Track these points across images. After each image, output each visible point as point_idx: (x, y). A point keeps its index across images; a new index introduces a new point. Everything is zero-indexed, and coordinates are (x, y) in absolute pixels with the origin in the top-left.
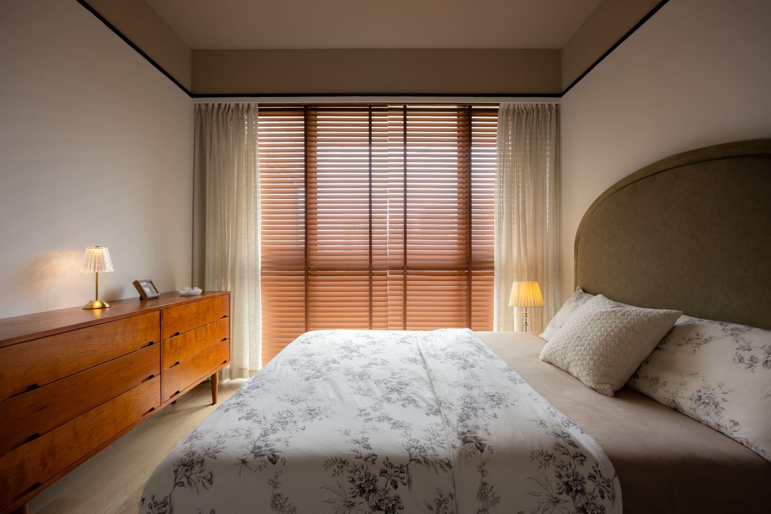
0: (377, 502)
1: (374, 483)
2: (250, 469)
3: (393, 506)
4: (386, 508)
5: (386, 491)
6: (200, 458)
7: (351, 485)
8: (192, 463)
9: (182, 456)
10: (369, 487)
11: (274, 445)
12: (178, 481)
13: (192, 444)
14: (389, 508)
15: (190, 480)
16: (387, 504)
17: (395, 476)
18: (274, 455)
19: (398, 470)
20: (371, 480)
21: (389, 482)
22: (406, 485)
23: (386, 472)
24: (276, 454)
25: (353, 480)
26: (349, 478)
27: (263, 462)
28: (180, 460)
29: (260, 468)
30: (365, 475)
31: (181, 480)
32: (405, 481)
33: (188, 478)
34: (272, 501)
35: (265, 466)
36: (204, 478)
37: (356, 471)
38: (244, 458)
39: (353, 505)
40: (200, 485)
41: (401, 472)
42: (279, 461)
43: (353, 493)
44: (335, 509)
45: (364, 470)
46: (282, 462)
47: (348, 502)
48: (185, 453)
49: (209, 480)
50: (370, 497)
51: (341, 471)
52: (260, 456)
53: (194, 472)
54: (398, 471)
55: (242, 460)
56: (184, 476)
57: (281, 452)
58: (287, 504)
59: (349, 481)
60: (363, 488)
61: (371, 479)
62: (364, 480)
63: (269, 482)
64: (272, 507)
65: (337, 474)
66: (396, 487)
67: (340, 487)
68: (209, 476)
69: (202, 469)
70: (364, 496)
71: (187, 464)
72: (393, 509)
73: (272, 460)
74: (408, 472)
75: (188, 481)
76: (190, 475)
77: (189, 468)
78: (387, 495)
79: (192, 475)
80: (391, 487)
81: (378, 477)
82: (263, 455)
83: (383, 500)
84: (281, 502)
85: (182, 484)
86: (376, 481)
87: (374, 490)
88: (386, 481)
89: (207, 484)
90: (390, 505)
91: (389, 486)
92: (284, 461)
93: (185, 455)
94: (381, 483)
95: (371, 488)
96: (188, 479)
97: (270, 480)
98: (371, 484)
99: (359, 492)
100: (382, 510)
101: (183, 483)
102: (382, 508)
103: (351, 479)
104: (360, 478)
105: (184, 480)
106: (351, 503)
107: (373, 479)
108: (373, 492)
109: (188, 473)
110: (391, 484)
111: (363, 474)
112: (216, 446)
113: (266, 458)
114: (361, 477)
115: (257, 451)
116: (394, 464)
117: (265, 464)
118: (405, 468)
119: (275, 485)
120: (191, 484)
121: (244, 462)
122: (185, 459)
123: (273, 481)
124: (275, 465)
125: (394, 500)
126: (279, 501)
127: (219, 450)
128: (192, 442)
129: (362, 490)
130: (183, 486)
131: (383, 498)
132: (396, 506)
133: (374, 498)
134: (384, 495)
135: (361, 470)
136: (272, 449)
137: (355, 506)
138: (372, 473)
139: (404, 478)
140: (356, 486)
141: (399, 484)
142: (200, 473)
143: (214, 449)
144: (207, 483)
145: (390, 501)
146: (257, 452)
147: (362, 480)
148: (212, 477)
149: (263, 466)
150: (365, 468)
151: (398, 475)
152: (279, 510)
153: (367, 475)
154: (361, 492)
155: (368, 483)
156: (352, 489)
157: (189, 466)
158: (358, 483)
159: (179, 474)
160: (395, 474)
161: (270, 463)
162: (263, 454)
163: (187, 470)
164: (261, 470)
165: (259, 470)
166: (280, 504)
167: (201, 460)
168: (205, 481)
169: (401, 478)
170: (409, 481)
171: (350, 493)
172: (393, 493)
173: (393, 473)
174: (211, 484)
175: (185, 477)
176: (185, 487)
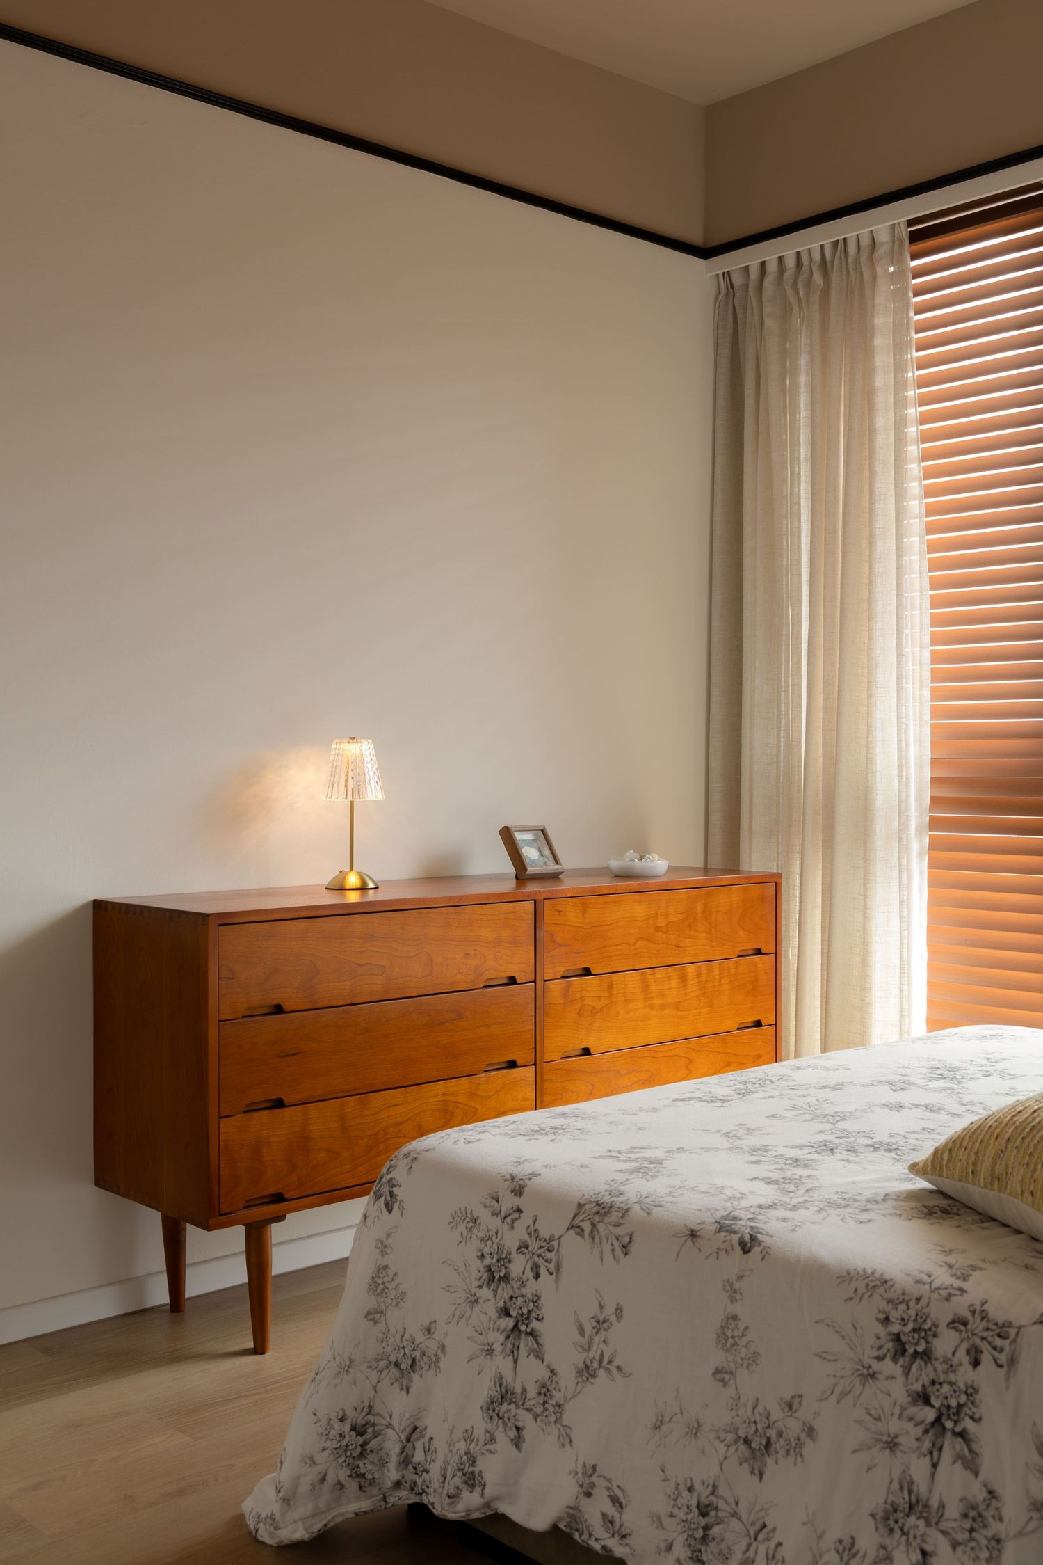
0: (926, 1384)
1: (930, 1339)
2: (700, 1250)
3: (960, 1406)
4: (943, 1405)
5: (951, 1366)
6: (627, 1204)
7: (880, 1329)
8: (611, 1207)
9: (602, 1188)
10: (917, 1344)
11: (765, 1223)
12: (576, 1222)
13: (628, 1180)
14: (949, 1407)
15: (595, 1233)
16: (946, 1398)
17: (983, 1339)
18: (753, 1238)
19: (994, 1327)
20: (925, 1331)
21: (965, 1346)
22: (1001, 1366)
23: (965, 1324)
24: (760, 1237)
25: (887, 1319)
26: (880, 1311)
27: (728, 1243)
28: (595, 1194)
29: (717, 1253)
30: (917, 1315)
31: (582, 1224)
32: (1003, 1358)
33: (593, 1225)
34: (721, 1326)
35: (726, 1252)
36: (617, 1239)
37: (901, 1303)
38: (696, 1228)
39: (873, 1376)
40: (607, 1248)
41: (999, 1336)
42: (757, 1250)
43: (880, 1348)
44: (835, 1376)
45: (919, 1307)
46: (761, 1253)
47: (863, 1367)
48: (607, 1187)
49: (624, 1247)
50: (914, 1368)
51: (869, 1294)
52: (727, 1231)
53: (606, 1220)
54: (992, 1330)
55: (692, 1231)
56: (589, 1219)
57: (772, 1236)
58: (743, 1341)
59: (878, 1320)
60: (903, 1344)
61: (926, 1326)
62: (910, 1326)
63: (725, 1286)
64: (718, 1342)
65: (857, 1299)
66: (976, 1363)
67: (854, 1327)
68: (627, 1239)
69: (621, 1221)
70: (901, 1362)
71: (602, 1203)
72: (957, 1413)
73: (746, 1244)
74: (1014, 1341)
75: (592, 1231)
76: (599, 1222)
77: (603, 1211)
78: (952, 1377)
79: (601, 1223)
80: (966, 1360)
81: (942, 1329)
82: (735, 1233)
83: (941, 1384)
84: (736, 1333)
85: (581, 1232)
86: (935, 1336)
87: (926, 1356)
88: (957, 1342)
89: (619, 1252)
90: (953, 1403)
91: (962, 1356)
92: (766, 1253)
93: (606, 1191)
94: (945, 1344)
95: (920, 1349)
96: (592, 1228)
97: (728, 1281)
98: (923, 1338)
99: (892, 1351)
100: (932, 1406)
101: (582, 1230)
102: (933, 1401)
103: (882, 1316)
104: (903, 1319)
105: (587, 1226)
106: (871, 1371)
107: (930, 1330)
108: (922, 1358)
109: (597, 1218)
110: (968, 1352)
111: (912, 1313)
112: (662, 1197)
113: (736, 1238)
114: (906, 1317)
115: (727, 1222)
116: (991, 1315)
117: (729, 1249)
118: (1012, 1332)
119: (733, 1293)
120: (593, 1239)
121: (693, 1234)
122: (603, 1196)
123: (731, 1285)
124: (745, 1255)
125: (966, 1393)
126: (733, 1330)
127: (663, 1203)
128: (630, 1177)
129: (899, 1347)
130: (581, 1236)
131: (941, 1380)
132: (966, 1410)
133: (921, 1375)
134: (946, 1373)
135: (912, 1304)
136: (757, 1228)
137: (877, 1379)
138: (933, 1316)
139: (1002, 1350)
140: (890, 1334)
141: (986, 1358)
142: (615, 1226)
143: (656, 1200)
144: (619, 1249)
145: (955, 1391)
146: (724, 1227)
147: (905, 1325)
148: (630, 1242)
149: (724, 1251)
150: (923, 1303)
151: (990, 1339)
152: (728, 1350)
153: (921, 1317)
154: (896, 1352)
155: (916, 1336)
156: (878, 1338)
157: (603, 1208)
158: (896, 1328)
159: (584, 1213)
160: (985, 1334)
161: (738, 1249)
162: (736, 1230)
163: (597, 1213)
164: (717, 1258)
165: (714, 1256)
166: (733, 1337)
167: (625, 1208)
168: (616, 1244)
169: (995, 1348)
170: (1012, 1361)
171: (872, 1348)
172: (965, 1375)
173: (980, 1328)
174: (626, 1254)
175: (589, 1222)
176: (585, 1240)
